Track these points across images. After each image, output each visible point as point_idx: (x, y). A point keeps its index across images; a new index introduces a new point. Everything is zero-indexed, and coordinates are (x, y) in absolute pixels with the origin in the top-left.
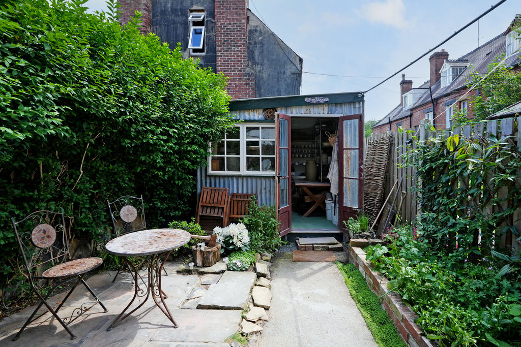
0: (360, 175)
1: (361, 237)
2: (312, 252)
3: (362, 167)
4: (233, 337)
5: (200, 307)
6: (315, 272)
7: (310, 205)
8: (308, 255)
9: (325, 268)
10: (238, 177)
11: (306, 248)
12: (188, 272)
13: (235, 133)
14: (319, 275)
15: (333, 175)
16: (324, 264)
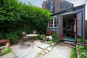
0: (82, 27)
1: (80, 43)
2: (67, 44)
3: (83, 25)
4: (39, 53)
5: (38, 47)
6: (65, 48)
7: (71, 35)
8: (65, 45)
9: (68, 48)
10: (53, 28)
11: (66, 43)
12: (41, 42)
13: (52, 20)
14: (65, 49)
15: (75, 28)
16: (68, 47)
